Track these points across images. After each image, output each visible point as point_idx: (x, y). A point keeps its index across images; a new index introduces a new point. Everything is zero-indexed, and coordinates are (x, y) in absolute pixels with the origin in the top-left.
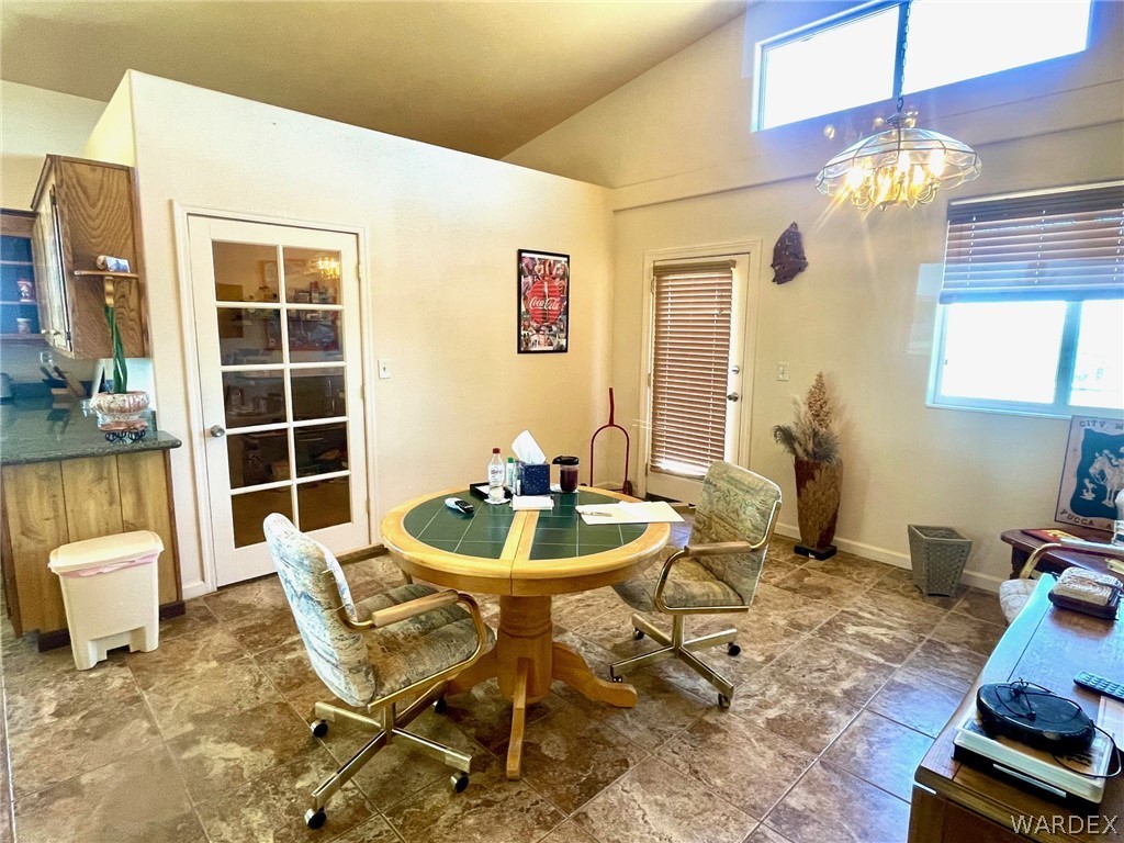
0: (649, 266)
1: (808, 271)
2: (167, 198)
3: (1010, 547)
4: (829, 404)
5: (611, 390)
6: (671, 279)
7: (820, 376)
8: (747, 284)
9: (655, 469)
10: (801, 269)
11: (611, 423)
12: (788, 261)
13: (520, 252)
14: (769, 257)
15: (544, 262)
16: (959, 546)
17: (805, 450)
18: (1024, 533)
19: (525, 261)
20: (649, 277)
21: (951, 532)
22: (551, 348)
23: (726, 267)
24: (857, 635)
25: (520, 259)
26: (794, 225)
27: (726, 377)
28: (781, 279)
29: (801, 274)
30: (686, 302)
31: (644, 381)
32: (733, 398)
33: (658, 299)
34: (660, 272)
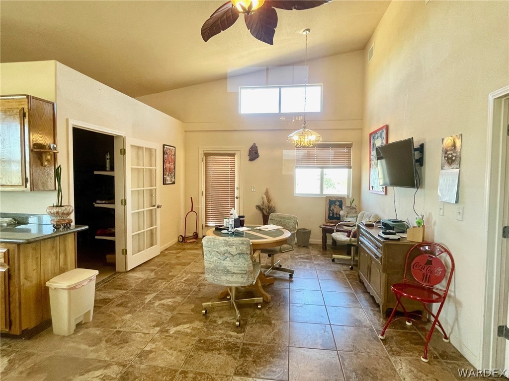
0: (201, 152)
1: (259, 158)
2: (66, 118)
3: (321, 229)
4: (270, 197)
5: (191, 198)
6: (211, 158)
7: (267, 189)
8: (240, 161)
9: (207, 226)
10: (258, 157)
11: (192, 211)
12: (253, 154)
13: (164, 145)
14: (247, 153)
15: (169, 149)
16: (307, 232)
17: (266, 212)
18: (324, 225)
19: (165, 149)
20: (201, 156)
21: (304, 229)
22: (171, 183)
23: (233, 155)
24: (299, 258)
25: (164, 147)
26: (254, 144)
27: (234, 191)
28: (251, 160)
29: (257, 159)
30: (218, 166)
31: (200, 194)
32: (237, 198)
33: (206, 164)
34: (207, 155)
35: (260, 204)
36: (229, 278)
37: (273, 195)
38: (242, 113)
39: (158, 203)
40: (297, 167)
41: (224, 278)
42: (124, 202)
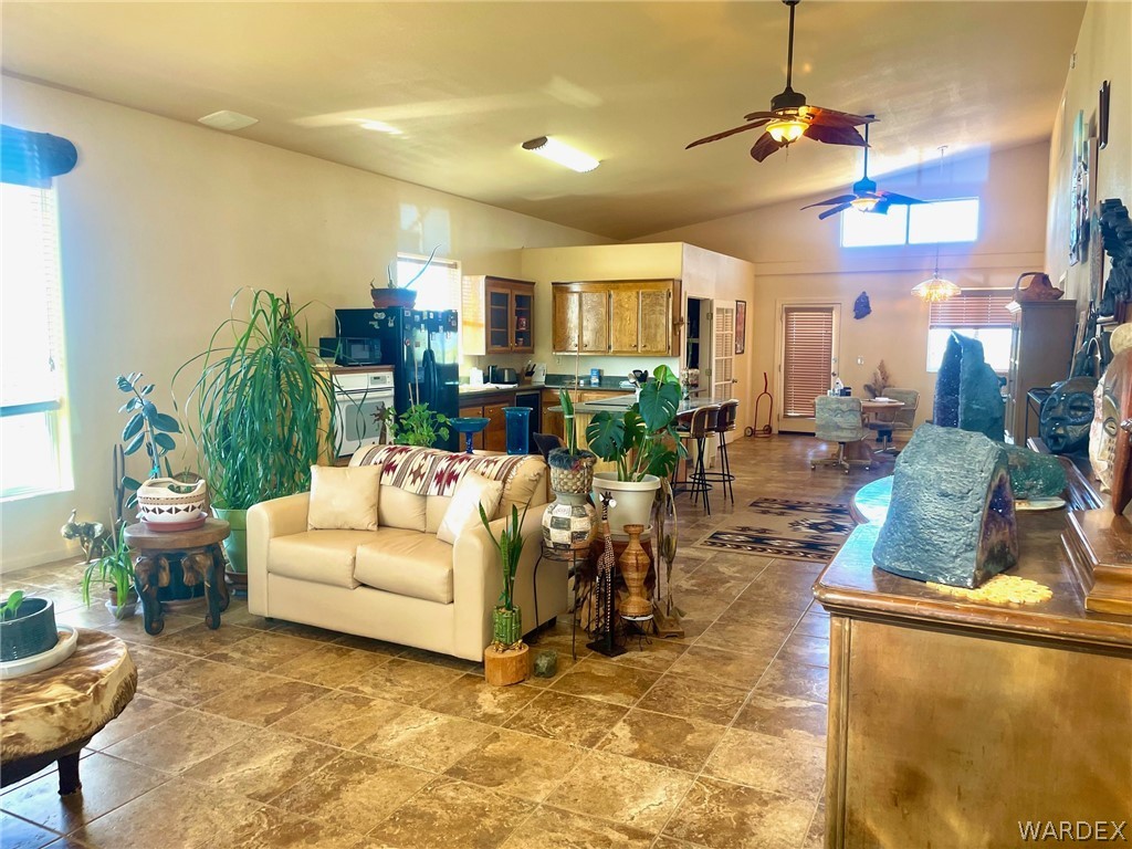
0: (779, 306)
1: (871, 314)
2: (685, 291)
4: (887, 373)
5: (765, 374)
6: (795, 315)
7: (882, 361)
8: (841, 320)
9: (786, 416)
10: (868, 313)
11: (765, 392)
12: (862, 308)
13: (737, 302)
14: (852, 307)
15: (741, 306)
20: (779, 312)
22: (741, 351)
23: (830, 310)
25: (737, 305)
26: (864, 293)
27: (830, 364)
28: (858, 317)
29: (868, 316)
30: (803, 326)
31: (776, 370)
32: (834, 375)
33: (787, 324)
34: (788, 310)
35: (870, 382)
36: (839, 433)
37: (891, 369)
38: (845, 245)
39: (733, 377)
40: (932, 327)
41: (834, 433)
42: (709, 373)
